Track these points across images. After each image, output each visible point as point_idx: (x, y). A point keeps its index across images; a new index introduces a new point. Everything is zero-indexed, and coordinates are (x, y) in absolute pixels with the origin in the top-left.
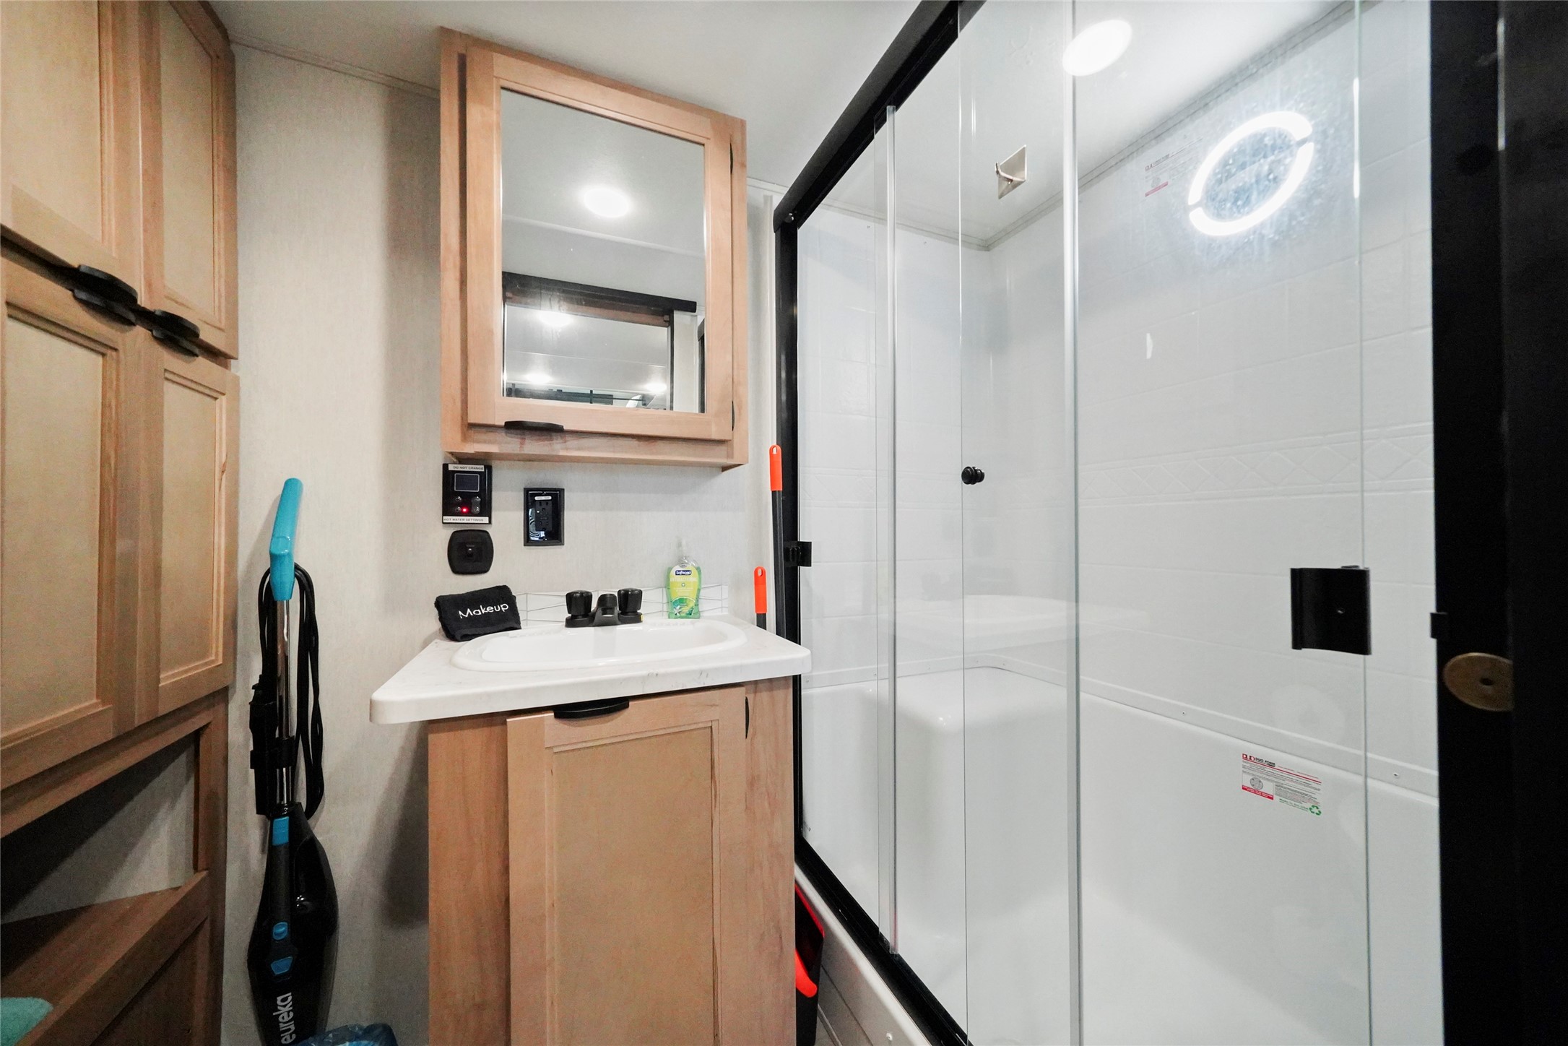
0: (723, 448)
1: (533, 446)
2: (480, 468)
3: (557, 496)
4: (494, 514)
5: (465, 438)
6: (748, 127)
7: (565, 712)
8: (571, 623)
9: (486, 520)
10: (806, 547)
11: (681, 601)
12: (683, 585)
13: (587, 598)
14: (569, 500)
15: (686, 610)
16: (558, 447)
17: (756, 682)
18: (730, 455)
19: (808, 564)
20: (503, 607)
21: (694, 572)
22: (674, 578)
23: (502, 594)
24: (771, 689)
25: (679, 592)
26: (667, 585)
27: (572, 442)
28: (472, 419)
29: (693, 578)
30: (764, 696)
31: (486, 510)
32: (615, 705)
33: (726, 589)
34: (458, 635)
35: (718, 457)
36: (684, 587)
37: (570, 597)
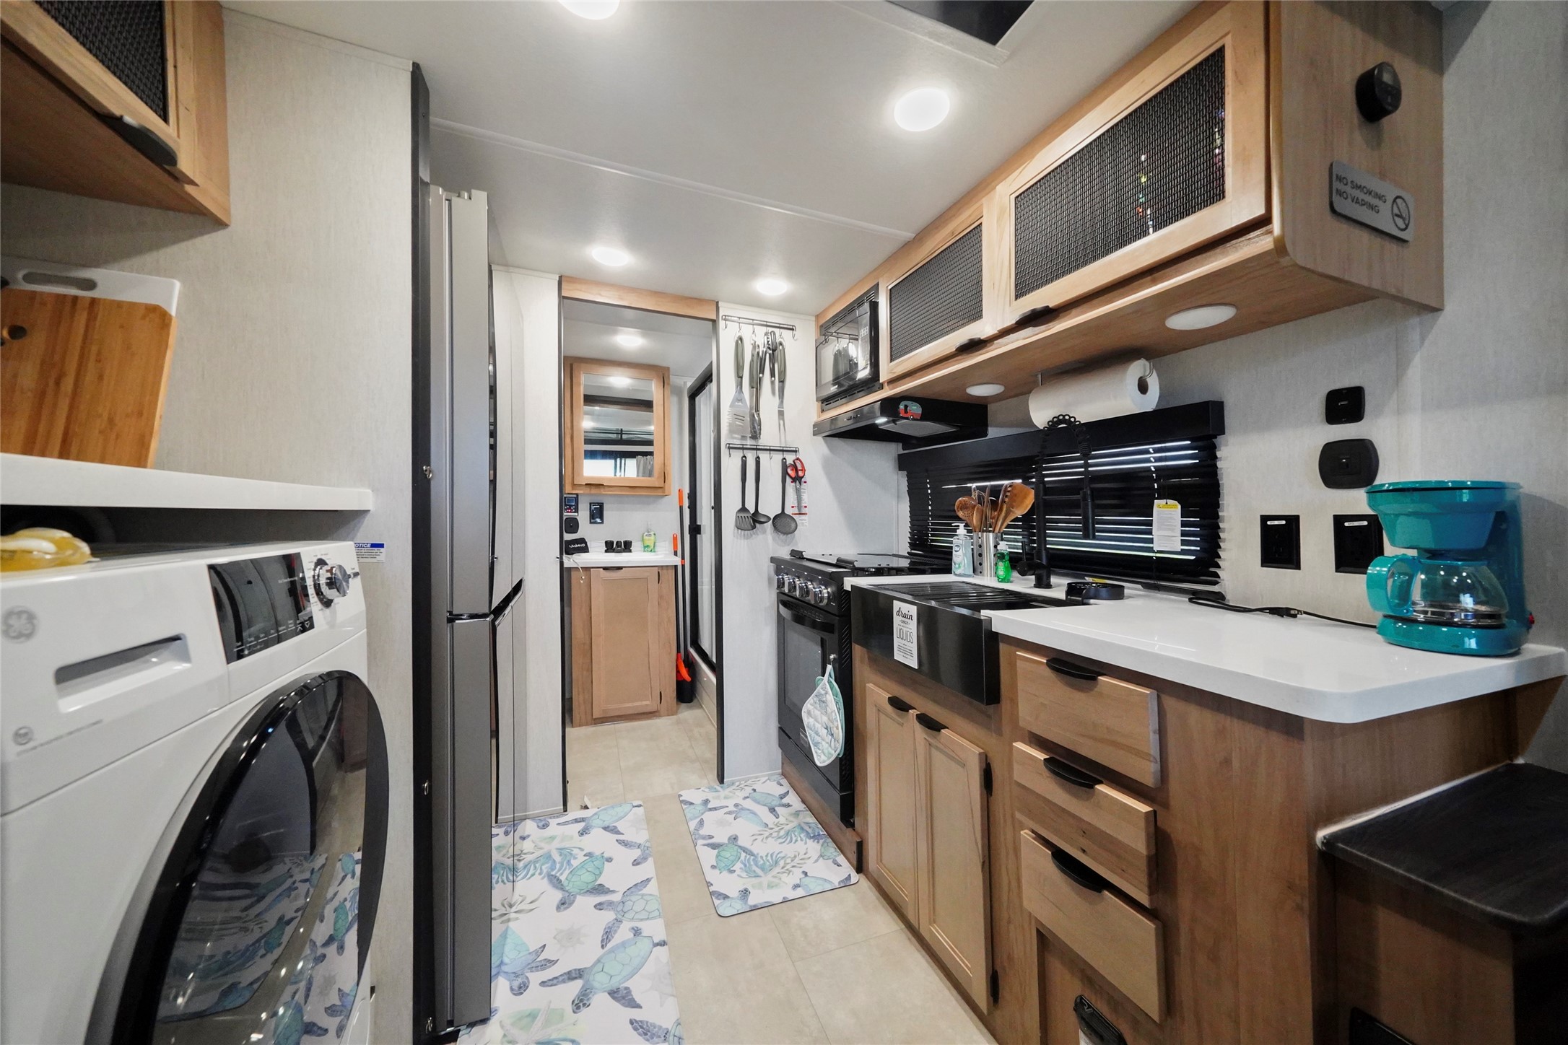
0: (660, 490)
1: (594, 491)
2: (575, 496)
3: (601, 505)
4: (579, 512)
5: (573, 489)
6: (671, 370)
7: (605, 569)
8: (606, 551)
9: (576, 514)
10: (699, 527)
11: (648, 546)
12: (649, 540)
13: (612, 543)
14: (605, 507)
15: (650, 549)
16: (602, 491)
17: (662, 566)
18: (664, 492)
19: (700, 534)
20: (583, 545)
21: (653, 535)
22: (645, 537)
23: (582, 541)
24: (667, 570)
25: (647, 543)
26: (643, 540)
27: (607, 489)
28: (575, 483)
29: (652, 538)
30: (665, 571)
31: (577, 511)
32: (620, 568)
33: (667, 542)
34: (570, 552)
35: (659, 493)
36: (650, 541)
37: (606, 542)
